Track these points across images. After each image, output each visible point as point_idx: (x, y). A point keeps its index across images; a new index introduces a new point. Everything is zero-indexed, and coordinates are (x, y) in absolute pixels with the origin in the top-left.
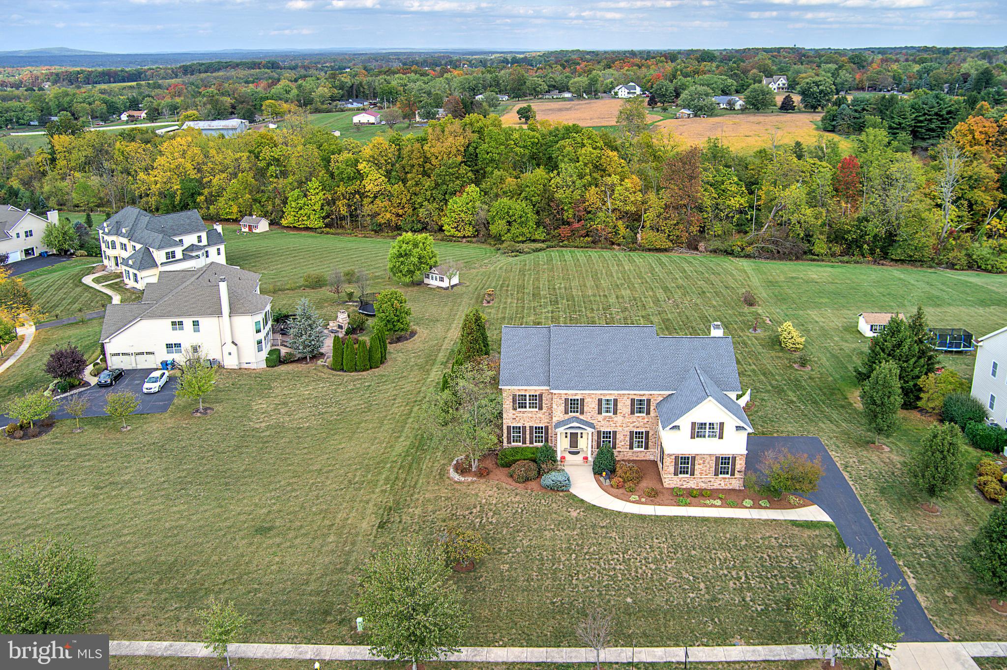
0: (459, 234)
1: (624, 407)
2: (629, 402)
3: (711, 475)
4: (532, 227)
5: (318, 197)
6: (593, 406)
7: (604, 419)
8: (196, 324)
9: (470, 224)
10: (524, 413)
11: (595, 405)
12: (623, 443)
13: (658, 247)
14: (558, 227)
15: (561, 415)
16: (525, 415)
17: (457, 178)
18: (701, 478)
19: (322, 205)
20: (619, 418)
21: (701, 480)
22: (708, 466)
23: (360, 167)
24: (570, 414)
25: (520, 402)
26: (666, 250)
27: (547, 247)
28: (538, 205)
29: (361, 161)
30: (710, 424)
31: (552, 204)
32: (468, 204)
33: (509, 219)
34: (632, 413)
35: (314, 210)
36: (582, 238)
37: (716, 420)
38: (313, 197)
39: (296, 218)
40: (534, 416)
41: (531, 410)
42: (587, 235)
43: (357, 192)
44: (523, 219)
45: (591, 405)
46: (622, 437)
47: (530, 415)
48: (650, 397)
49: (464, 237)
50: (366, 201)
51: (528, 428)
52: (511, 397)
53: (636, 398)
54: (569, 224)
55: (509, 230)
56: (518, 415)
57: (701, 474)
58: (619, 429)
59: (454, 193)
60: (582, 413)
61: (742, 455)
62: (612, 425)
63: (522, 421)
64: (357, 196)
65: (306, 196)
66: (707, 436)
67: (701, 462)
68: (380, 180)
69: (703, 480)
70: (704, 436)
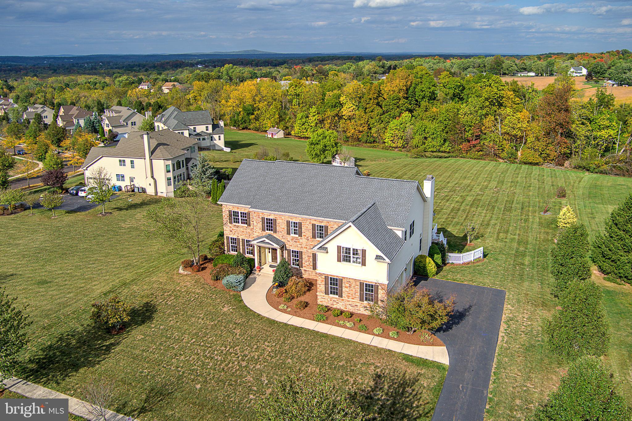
0: (394, 145)
1: (307, 230)
2: (310, 227)
3: (357, 300)
4: (440, 142)
5: (315, 118)
6: (283, 227)
7: (292, 240)
8: (132, 162)
9: (402, 139)
10: (238, 227)
11: (284, 226)
12: (307, 263)
13: (530, 161)
14: (461, 143)
15: (260, 231)
16: (238, 229)
17: (398, 107)
18: (348, 301)
19: (317, 123)
20: (303, 240)
21: (348, 303)
22: (354, 290)
23: (341, 99)
24: (266, 231)
25: (234, 217)
26: (537, 164)
27: (449, 157)
28: (448, 127)
29: (342, 95)
30: (354, 249)
31: (457, 126)
32: (402, 124)
33: (425, 135)
34: (314, 237)
35: (311, 126)
36: (477, 153)
37: (359, 247)
38: (311, 118)
39: (300, 131)
40: (245, 231)
41: (243, 225)
42: (481, 151)
43: (337, 115)
44: (435, 135)
45: (281, 226)
46: (307, 258)
47: (242, 229)
48: (328, 224)
49: (397, 147)
50: (342, 121)
51: (241, 240)
52: (228, 212)
53: (317, 224)
54: (469, 141)
55: (424, 143)
56: (234, 228)
57: (348, 297)
58: (304, 250)
59: (394, 117)
60: (275, 232)
61: (383, 285)
62: (299, 246)
63: (236, 234)
64: (336, 118)
65: (308, 117)
66: (351, 261)
67: (348, 285)
68: (352, 108)
69: (350, 303)
70: (350, 261)
